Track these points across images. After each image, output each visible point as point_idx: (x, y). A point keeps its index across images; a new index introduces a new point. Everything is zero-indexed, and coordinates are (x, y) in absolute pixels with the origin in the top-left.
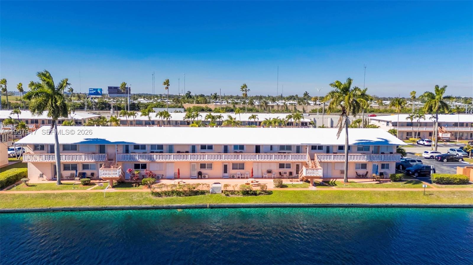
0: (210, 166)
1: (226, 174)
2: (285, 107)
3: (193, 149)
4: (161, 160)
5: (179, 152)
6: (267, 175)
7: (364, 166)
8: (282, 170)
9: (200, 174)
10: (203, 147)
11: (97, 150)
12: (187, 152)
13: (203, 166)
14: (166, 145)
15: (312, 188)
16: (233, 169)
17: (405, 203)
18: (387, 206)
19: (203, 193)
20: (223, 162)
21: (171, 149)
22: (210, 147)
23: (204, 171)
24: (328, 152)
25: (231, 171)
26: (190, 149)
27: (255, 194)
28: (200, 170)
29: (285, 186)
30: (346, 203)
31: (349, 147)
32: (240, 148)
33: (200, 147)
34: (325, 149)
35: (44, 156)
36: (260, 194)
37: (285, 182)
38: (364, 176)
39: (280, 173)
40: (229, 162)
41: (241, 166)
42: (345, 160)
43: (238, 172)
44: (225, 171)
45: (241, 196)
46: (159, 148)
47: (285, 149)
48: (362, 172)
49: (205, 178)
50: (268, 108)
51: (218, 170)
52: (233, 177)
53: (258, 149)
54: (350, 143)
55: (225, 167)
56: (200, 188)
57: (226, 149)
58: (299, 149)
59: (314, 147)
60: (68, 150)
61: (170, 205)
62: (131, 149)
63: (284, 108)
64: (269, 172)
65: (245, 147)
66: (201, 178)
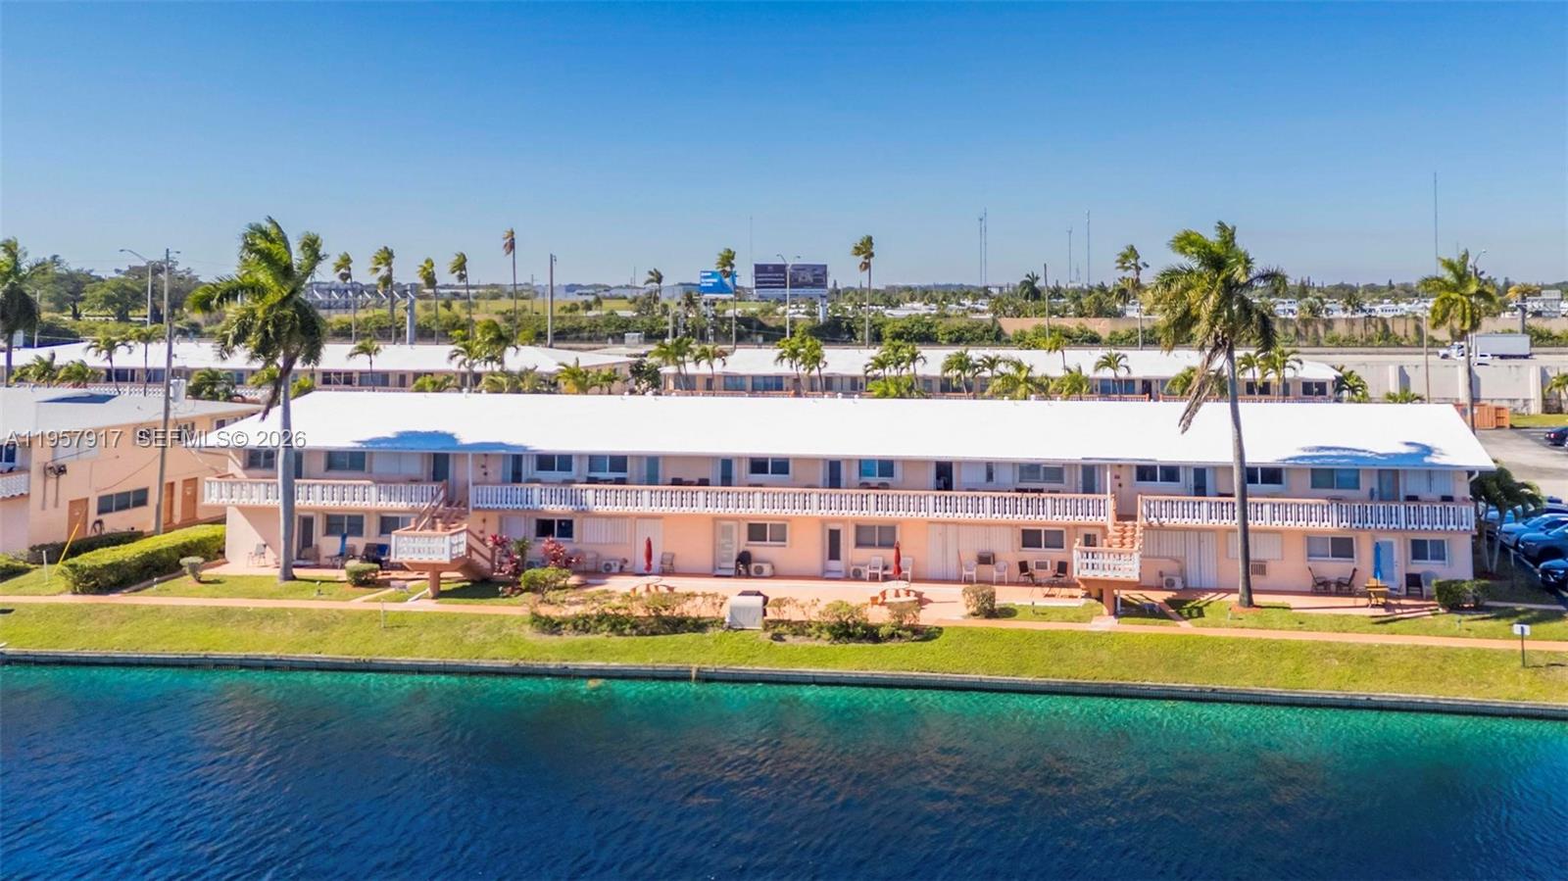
0: (781, 533)
1: (834, 565)
3: (725, 471)
4: (611, 509)
5: (677, 482)
6: (967, 572)
7: (1342, 547)
8: (1031, 555)
9: (744, 559)
10: (758, 465)
11: (424, 469)
12: (704, 482)
13: (757, 532)
14: (639, 457)
15: (1105, 622)
16: (858, 544)
17: (1426, 695)
18: (1351, 705)
19: (699, 626)
20: (823, 522)
21: (653, 470)
22: (781, 466)
23: (759, 550)
24: (1200, 489)
25: (850, 552)
26: (714, 473)
27: (872, 635)
28: (747, 545)
29: (1008, 613)
30: (1190, 684)
32: (881, 472)
33: (746, 466)
34: (1187, 479)
35: (262, 486)
36: (892, 636)
37: (1005, 596)
38: (1344, 588)
39: (1023, 566)
40: (843, 521)
41: (887, 536)
42: (1236, 523)
43: (874, 556)
44: (834, 553)
45: (824, 643)
46: (614, 468)
47: (1036, 477)
48: (1334, 568)
49: (759, 575)
50: (1311, 330)
51: (807, 548)
52: (857, 576)
53: (944, 475)
55: (834, 537)
56: (691, 609)
57: (833, 473)
58: (1089, 477)
59: (1145, 473)
60: (341, 467)
61: (571, 664)
62: (528, 468)
64: (985, 559)
65: (898, 470)
66: (748, 576)
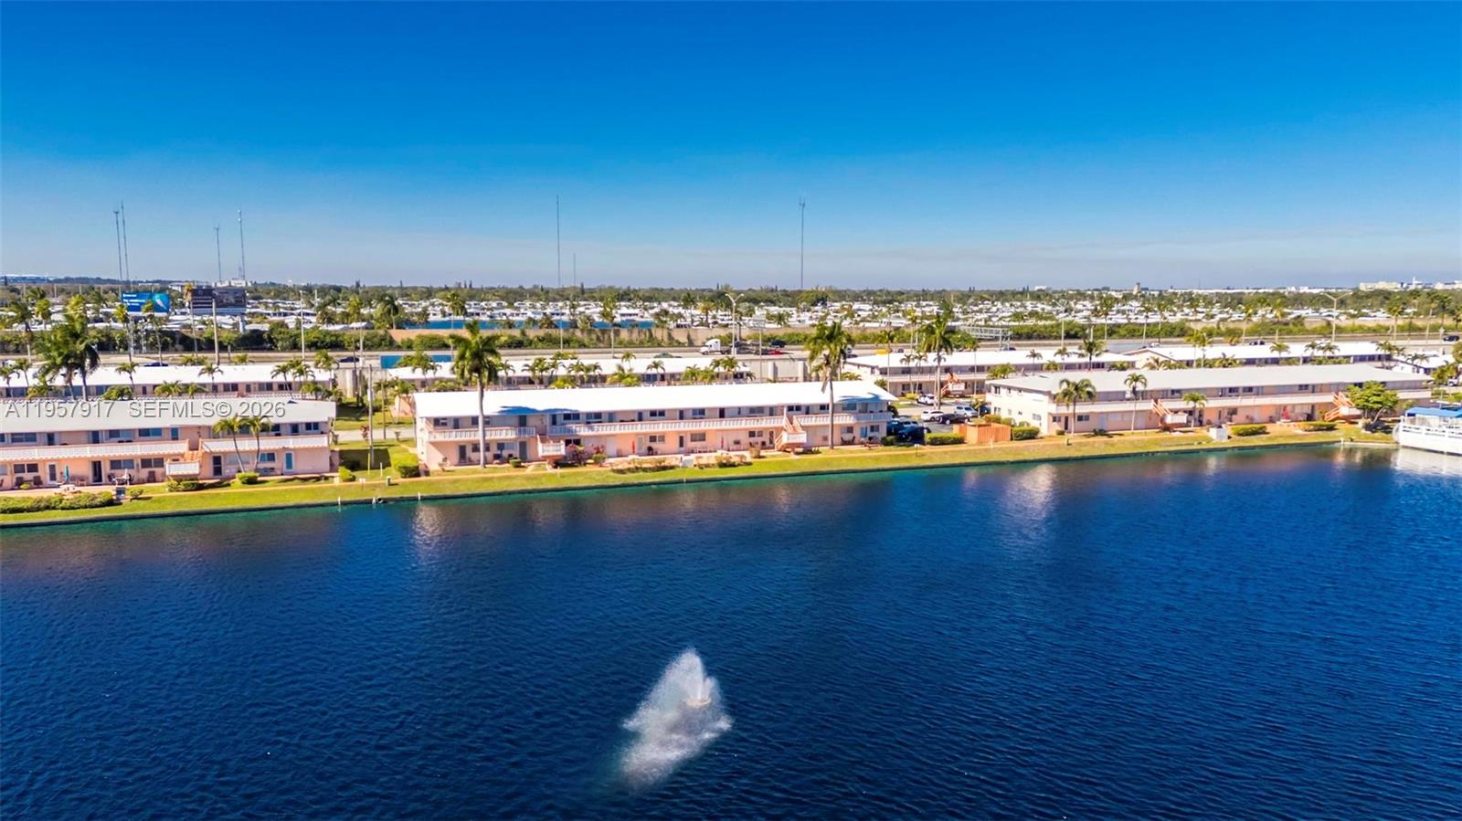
0: (662, 438)
1: (682, 449)
2: (645, 334)
3: (640, 416)
4: (601, 432)
5: (622, 421)
6: (735, 447)
7: (850, 429)
8: (753, 440)
9: (650, 449)
10: (653, 413)
11: (516, 421)
12: (633, 421)
13: (653, 439)
14: (605, 413)
15: (793, 457)
16: (692, 441)
17: (897, 465)
18: (878, 470)
19: (672, 468)
20: (678, 432)
21: (612, 417)
22: (662, 413)
23: (654, 445)
24: (807, 413)
25: (689, 444)
26: (636, 417)
27: (733, 465)
28: (650, 443)
29: (763, 457)
30: (835, 469)
31: (833, 405)
32: (700, 413)
33: (648, 413)
34: (804, 409)
36: (739, 465)
37: (763, 453)
38: (851, 443)
39: (751, 444)
40: (686, 432)
41: (700, 437)
42: (829, 422)
43: (698, 444)
44: (681, 445)
45: (717, 469)
46: (596, 417)
47: (755, 411)
48: (848, 437)
49: (656, 454)
51: (672, 443)
53: (722, 413)
54: (835, 401)
55: (681, 438)
56: (666, 463)
57: (682, 415)
58: (772, 411)
59: (790, 408)
61: (641, 481)
62: (560, 419)
63: (643, 336)
64: (737, 443)
65: (706, 412)
66: (652, 455)
